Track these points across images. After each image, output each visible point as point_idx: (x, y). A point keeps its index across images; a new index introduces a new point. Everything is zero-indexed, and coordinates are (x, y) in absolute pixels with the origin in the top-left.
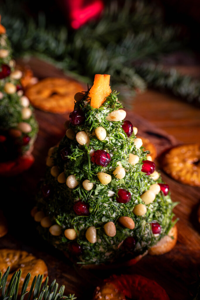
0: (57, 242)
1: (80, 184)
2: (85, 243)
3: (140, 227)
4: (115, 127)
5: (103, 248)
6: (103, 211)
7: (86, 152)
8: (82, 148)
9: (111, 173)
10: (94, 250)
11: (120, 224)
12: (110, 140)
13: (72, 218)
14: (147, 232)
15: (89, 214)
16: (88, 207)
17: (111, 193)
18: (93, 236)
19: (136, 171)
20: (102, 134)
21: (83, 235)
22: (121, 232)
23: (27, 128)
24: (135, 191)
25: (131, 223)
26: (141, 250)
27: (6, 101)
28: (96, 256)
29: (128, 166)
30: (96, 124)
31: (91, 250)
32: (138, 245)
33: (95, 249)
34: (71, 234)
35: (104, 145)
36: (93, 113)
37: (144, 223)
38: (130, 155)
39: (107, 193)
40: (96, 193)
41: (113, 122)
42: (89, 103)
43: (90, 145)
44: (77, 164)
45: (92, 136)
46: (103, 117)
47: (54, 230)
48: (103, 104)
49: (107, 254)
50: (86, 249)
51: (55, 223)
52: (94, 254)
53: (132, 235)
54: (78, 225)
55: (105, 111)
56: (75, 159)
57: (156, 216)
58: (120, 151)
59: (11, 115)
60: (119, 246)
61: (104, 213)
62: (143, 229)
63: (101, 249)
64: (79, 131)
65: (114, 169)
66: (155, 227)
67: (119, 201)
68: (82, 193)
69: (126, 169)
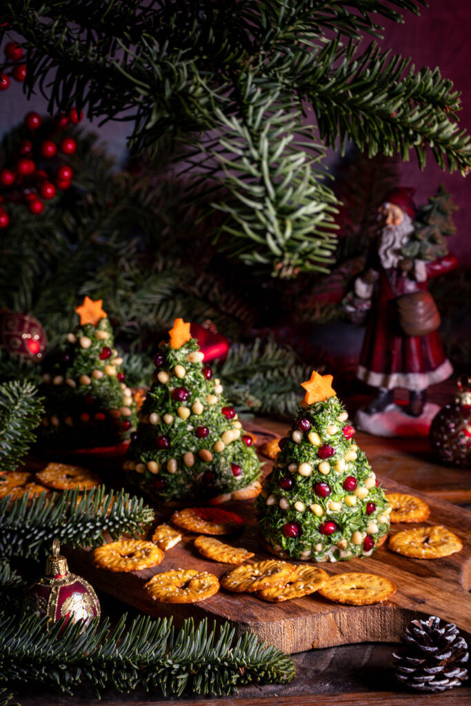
0: (143, 483)
1: (162, 419)
2: (166, 475)
3: (218, 462)
4: (194, 366)
5: (184, 479)
6: (182, 443)
7: (167, 389)
8: (164, 387)
9: (191, 408)
10: (174, 482)
11: (199, 457)
12: (190, 378)
13: (155, 453)
14: (227, 470)
15: (169, 447)
16: (169, 440)
17: (190, 428)
18: (173, 466)
19: (215, 412)
20: (181, 371)
21: (164, 467)
22: (200, 464)
23: (128, 412)
24: (214, 429)
25: (209, 455)
26: (221, 487)
27: (107, 383)
28: (177, 488)
29: (206, 404)
30: (175, 363)
31: (172, 482)
32: (218, 481)
33: (176, 481)
34: (154, 466)
35: (182, 381)
36: (173, 352)
37: (223, 460)
38: (210, 396)
39: (186, 427)
40: (176, 426)
41: (192, 363)
42: (170, 345)
43: (171, 383)
44: (160, 402)
45: (172, 373)
46: (181, 355)
47: (139, 468)
48: (182, 346)
49: (188, 487)
50: (168, 481)
51: (141, 462)
52: (175, 487)
53: (211, 470)
54: (161, 458)
55: (184, 351)
56: (158, 397)
57: (237, 457)
58: (198, 389)
59: (112, 398)
60: (198, 477)
61: (184, 445)
62: (222, 466)
63: (182, 481)
64: (161, 371)
65: (193, 404)
66: (235, 468)
67: (197, 436)
68: (164, 428)
69: (205, 406)
